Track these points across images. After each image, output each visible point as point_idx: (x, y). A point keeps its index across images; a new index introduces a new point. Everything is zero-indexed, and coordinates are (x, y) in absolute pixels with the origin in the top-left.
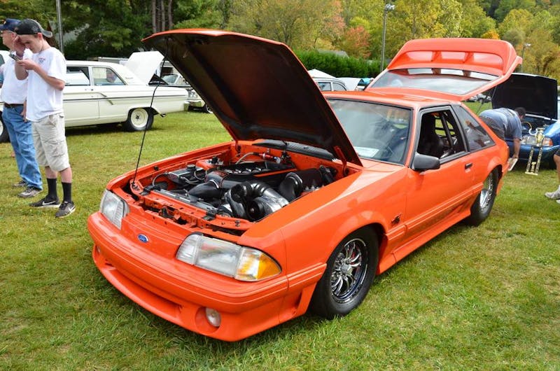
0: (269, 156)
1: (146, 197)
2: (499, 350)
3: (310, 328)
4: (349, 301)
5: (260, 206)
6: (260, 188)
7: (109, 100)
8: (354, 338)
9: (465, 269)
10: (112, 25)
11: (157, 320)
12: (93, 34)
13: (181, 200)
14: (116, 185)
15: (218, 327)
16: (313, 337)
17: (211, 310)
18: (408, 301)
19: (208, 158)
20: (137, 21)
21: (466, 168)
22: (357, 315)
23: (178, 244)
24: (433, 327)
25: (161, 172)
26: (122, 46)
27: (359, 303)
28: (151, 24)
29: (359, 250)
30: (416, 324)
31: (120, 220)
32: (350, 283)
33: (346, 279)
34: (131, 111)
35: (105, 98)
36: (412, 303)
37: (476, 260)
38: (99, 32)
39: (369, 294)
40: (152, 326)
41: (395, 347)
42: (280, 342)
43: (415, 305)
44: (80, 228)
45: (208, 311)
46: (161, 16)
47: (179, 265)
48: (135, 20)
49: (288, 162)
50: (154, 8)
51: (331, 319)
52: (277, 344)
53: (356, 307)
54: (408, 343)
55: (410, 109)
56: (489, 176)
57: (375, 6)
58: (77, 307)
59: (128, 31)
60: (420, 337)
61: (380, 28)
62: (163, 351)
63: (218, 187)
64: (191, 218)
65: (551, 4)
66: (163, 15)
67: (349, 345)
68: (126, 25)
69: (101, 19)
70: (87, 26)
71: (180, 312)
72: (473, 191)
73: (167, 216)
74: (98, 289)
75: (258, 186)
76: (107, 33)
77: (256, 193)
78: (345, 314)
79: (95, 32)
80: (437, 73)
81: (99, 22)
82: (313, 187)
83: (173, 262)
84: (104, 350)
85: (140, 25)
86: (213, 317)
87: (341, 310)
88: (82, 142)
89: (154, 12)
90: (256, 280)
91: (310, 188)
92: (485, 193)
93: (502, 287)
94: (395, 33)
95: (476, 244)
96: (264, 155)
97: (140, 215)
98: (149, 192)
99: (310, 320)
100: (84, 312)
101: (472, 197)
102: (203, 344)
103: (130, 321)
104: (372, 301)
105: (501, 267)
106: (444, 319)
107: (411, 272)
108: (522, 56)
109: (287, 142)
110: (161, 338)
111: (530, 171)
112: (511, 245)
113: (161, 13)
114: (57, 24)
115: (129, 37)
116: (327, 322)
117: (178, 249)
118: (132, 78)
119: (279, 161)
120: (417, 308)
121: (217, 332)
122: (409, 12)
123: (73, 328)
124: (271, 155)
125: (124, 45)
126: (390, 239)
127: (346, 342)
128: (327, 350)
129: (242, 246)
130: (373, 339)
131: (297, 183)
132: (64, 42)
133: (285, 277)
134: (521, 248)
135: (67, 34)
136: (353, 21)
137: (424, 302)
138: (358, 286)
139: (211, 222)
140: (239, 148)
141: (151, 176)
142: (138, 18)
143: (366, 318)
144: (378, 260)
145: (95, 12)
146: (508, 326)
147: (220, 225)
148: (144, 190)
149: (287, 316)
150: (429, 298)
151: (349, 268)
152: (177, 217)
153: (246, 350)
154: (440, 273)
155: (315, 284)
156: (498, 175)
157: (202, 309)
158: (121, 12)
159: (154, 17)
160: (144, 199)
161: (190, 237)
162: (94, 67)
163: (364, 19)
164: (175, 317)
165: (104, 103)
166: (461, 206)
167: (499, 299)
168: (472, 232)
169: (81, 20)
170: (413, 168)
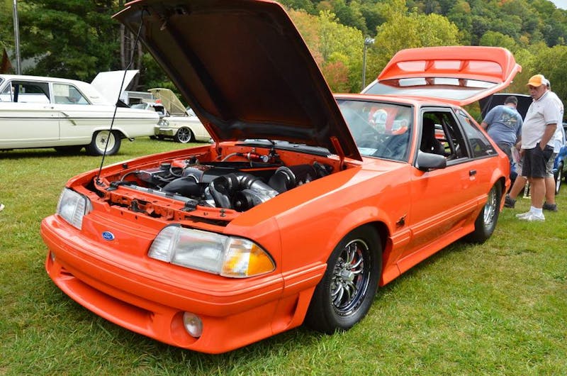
0: (254, 156)
1: (112, 192)
2: (530, 366)
3: (308, 343)
4: (351, 315)
5: (249, 198)
6: (247, 181)
7: (72, 120)
8: (358, 353)
9: (476, 283)
10: (76, 52)
11: (124, 334)
12: (54, 61)
13: (155, 193)
14: (76, 183)
15: (198, 338)
16: (311, 353)
17: (192, 317)
18: (418, 316)
19: (184, 159)
20: (104, 49)
21: (471, 174)
22: (360, 330)
23: (151, 239)
24: (450, 342)
25: (130, 171)
26: (87, 76)
27: (362, 317)
28: (119, 53)
29: (361, 255)
30: (429, 339)
31: (81, 219)
32: (351, 294)
33: (347, 288)
34: (96, 133)
35: (67, 117)
36: (422, 318)
37: (487, 275)
38: (62, 59)
39: (371, 309)
40: (116, 343)
41: (409, 363)
42: (273, 359)
43: (426, 320)
44: (32, 241)
45: (187, 317)
46: (130, 45)
47: (152, 263)
48: (102, 49)
49: (276, 160)
50: (123, 36)
51: (331, 333)
52: (269, 361)
53: (359, 321)
54: (423, 359)
55: (409, 106)
56: (492, 189)
57: (354, 42)
58: (22, 323)
59: (94, 59)
60: (436, 352)
61: (359, 64)
62: (129, 370)
63: (198, 182)
64: (166, 210)
65: (530, 44)
66: (132, 43)
67: (354, 362)
68: (92, 53)
69: (64, 47)
70: (49, 53)
71: (152, 321)
72: (478, 202)
73: (137, 210)
74: (50, 303)
75: (245, 178)
76: (71, 61)
77: (243, 186)
78: (347, 328)
79: (58, 59)
80: (430, 84)
81: (62, 48)
82: (308, 181)
83: (144, 260)
84: (54, 370)
85: (107, 54)
86: (192, 325)
87: (342, 323)
88: (38, 164)
89: (123, 41)
90: (247, 276)
91: (304, 182)
92: (488, 207)
93: (520, 301)
94: (375, 68)
95: (483, 261)
96: (249, 155)
97: (105, 211)
98: (117, 188)
99: (306, 335)
100: (30, 328)
101: (476, 208)
102: (180, 361)
103: (88, 338)
104: (377, 316)
105: (515, 282)
106: (459, 334)
107: (416, 286)
108: (520, 64)
109: (275, 141)
110: (127, 355)
111: (527, 196)
112: (522, 261)
113: (130, 41)
114: (14, 50)
115: (94, 65)
116: (327, 337)
117: (150, 245)
118: (97, 97)
119: (266, 159)
120: (428, 323)
121: (196, 343)
122: (389, 47)
123: (15, 347)
124: (257, 154)
125: (89, 75)
126: (395, 244)
127: (351, 358)
128: (329, 367)
129: (229, 235)
130: (382, 355)
131: (289, 178)
132: (22, 69)
133: (280, 275)
134: (533, 264)
135: (25, 61)
136: (332, 56)
137: (434, 317)
138: (360, 297)
139: (191, 213)
140: (219, 150)
141: (119, 175)
142: (105, 46)
143: (371, 332)
144: (381, 268)
145: (58, 38)
146: (535, 339)
147: (203, 216)
148: (111, 185)
149: (281, 326)
150: (440, 312)
151: (351, 274)
152: (150, 211)
153: (233, 367)
154: (448, 287)
155: (314, 288)
156: (501, 189)
157: (180, 315)
158: (87, 39)
159: (122, 46)
160: (111, 194)
161: (166, 230)
162: (55, 84)
163: (343, 54)
164: (146, 328)
165: (65, 123)
166: (465, 220)
167: (520, 312)
168: (477, 249)
169: (42, 46)
170: (417, 166)
